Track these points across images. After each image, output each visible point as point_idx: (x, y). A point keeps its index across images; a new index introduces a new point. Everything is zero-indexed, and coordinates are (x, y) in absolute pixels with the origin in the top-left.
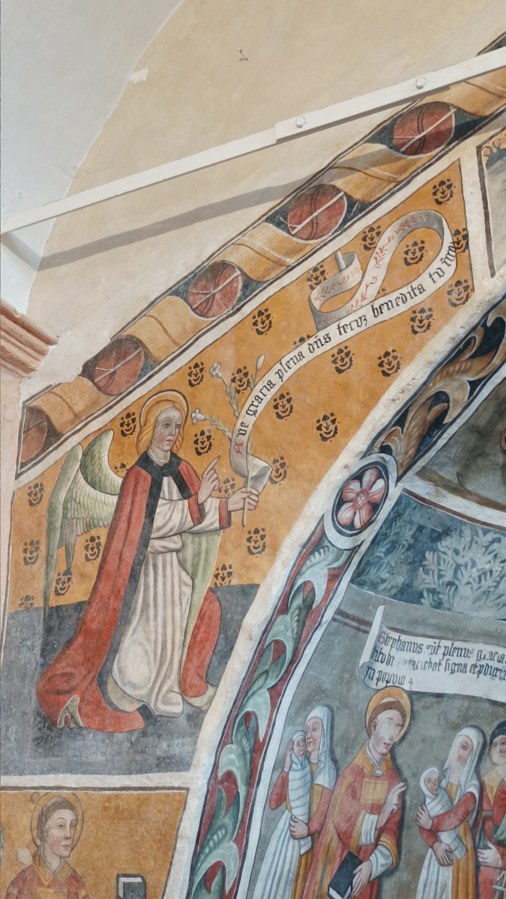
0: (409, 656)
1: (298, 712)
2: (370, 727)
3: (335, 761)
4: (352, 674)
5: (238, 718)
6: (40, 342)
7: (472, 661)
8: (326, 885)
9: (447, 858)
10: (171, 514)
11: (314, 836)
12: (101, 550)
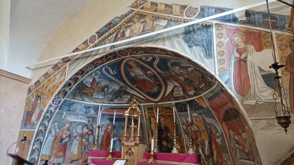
0: (70, 117)
2: (65, 125)
3: (59, 129)
5: (42, 124)
6: (30, 80)
7: (80, 118)
8: (58, 142)
9: (78, 140)
10: (39, 102)
11: (56, 137)
12: (33, 105)
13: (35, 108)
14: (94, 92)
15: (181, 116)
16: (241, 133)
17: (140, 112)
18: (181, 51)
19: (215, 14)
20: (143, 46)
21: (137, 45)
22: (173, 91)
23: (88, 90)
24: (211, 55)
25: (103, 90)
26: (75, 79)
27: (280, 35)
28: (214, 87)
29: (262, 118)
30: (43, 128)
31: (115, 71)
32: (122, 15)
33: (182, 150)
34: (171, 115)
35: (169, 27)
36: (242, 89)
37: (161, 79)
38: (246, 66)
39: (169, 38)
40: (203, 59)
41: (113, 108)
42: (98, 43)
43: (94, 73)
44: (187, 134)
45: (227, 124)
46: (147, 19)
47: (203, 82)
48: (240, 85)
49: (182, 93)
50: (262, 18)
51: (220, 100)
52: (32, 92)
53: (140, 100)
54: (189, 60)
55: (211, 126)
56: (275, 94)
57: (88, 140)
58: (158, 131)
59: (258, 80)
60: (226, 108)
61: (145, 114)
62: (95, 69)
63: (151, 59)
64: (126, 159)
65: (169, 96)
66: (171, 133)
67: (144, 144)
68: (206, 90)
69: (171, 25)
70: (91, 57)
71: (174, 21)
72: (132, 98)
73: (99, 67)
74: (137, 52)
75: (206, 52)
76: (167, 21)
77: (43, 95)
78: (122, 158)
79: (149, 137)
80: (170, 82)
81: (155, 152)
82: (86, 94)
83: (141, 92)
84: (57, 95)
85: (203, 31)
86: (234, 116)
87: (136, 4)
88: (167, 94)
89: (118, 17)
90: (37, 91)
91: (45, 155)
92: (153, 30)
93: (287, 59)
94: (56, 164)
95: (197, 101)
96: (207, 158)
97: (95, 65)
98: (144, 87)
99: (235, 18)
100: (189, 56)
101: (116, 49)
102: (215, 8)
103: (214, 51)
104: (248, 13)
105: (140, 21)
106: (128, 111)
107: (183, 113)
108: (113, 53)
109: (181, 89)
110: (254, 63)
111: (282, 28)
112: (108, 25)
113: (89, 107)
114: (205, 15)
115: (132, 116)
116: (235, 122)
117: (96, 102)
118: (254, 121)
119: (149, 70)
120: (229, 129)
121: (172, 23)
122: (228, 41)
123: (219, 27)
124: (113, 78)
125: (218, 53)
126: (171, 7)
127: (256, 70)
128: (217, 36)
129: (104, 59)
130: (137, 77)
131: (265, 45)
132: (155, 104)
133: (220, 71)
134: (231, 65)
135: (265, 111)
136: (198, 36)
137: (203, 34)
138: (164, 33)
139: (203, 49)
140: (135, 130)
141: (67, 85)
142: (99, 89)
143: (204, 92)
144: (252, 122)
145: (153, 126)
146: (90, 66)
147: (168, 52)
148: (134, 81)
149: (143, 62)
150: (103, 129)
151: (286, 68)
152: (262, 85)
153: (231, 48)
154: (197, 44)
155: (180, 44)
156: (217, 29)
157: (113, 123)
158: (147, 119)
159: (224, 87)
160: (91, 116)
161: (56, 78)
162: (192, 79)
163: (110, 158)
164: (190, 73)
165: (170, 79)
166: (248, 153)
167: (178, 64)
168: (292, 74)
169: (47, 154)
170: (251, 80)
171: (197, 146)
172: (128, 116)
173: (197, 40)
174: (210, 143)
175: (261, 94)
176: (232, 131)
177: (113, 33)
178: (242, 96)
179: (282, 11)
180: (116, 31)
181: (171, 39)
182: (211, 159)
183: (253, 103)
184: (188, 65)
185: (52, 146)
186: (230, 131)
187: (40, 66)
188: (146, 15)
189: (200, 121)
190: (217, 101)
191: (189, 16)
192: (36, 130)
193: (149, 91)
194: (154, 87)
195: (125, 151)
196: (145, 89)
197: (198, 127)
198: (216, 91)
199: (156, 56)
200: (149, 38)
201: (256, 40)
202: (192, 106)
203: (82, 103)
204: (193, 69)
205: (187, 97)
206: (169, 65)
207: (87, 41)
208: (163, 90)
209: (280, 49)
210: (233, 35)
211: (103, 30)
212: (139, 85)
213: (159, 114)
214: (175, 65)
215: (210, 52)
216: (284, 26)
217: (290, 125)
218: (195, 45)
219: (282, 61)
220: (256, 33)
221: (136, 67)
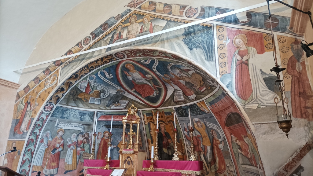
0: (64, 125)
1: (45, 132)
2: (58, 133)
3: (52, 137)
4: (54, 127)
5: (33, 133)
6: (19, 85)
7: (74, 125)
8: (51, 152)
9: (72, 149)
10: (29, 109)
11: (48, 146)
12: (22, 112)
13: (25, 116)
14: (89, 97)
15: (182, 121)
16: (243, 138)
17: (138, 118)
18: (181, 54)
19: (216, 15)
20: (141, 48)
21: (135, 47)
22: (173, 95)
23: (82, 96)
24: (212, 57)
25: (98, 95)
26: (68, 83)
27: (282, 37)
28: (216, 90)
29: (264, 122)
30: (34, 137)
31: (111, 74)
32: (118, 15)
33: (183, 157)
34: (172, 121)
35: (168, 28)
36: (243, 92)
37: (160, 83)
38: (248, 69)
39: (168, 40)
40: (204, 62)
41: (111, 114)
42: (93, 45)
43: (88, 77)
44: (188, 140)
45: (229, 129)
46: (144, 19)
47: (204, 85)
48: (242, 89)
49: (182, 97)
50: (264, 19)
51: (222, 104)
52: (21, 98)
53: (139, 105)
54: (190, 63)
55: (212, 131)
56: (276, 98)
57: (83, 149)
58: (158, 137)
59: (260, 83)
60: (228, 112)
61: (144, 120)
62: (90, 73)
63: (150, 62)
64: (124, 168)
65: (169, 100)
66: (171, 140)
67: (144, 151)
68: (208, 94)
69: (171, 25)
70: (86, 60)
71: (174, 21)
72: (130, 103)
73: (94, 70)
74: (135, 54)
75: (207, 55)
76: (166, 22)
77: (34, 101)
78: (120, 167)
79: (148, 144)
80: (170, 86)
81: (155, 160)
82: (80, 99)
83: (140, 97)
84: (49, 101)
85: (204, 32)
86: (236, 120)
87: (133, 3)
88: (167, 98)
89: (113, 17)
90: (26, 97)
91: (37, 166)
92: (151, 32)
93: (288, 61)
94: (49, 175)
95: (199, 105)
96: (209, 165)
97: (90, 68)
98: (143, 91)
99: (237, 19)
100: (189, 59)
101: (112, 52)
102: (216, 8)
103: (215, 53)
104: (249, 14)
105: (138, 21)
106: (126, 117)
107: (183, 118)
108: (110, 55)
109: (181, 93)
110: (255, 66)
111: (284, 30)
112: (104, 26)
113: (84, 113)
114: (205, 16)
115: (131, 122)
116: (237, 127)
117: (92, 108)
118: (256, 126)
119: (148, 73)
120: (231, 134)
121: (171, 24)
122: (230, 43)
123: (220, 28)
124: (109, 82)
125: (219, 56)
126: (170, 6)
127: (257, 73)
128: (218, 38)
129: (100, 62)
130: (135, 81)
131: (266, 48)
132: (154, 109)
133: (222, 74)
134: (232, 68)
135: (267, 115)
136: (199, 37)
137: (203, 36)
138: (163, 35)
139: (204, 51)
140: (134, 137)
141: (60, 90)
142: (95, 94)
143: (206, 96)
144: (254, 127)
145: (152, 132)
146: (84, 70)
147: (168, 54)
148: (132, 84)
149: (141, 65)
150: (99, 137)
151: (287, 71)
152: (264, 88)
153: (233, 50)
154: (198, 45)
155: (180, 46)
156: (218, 31)
157: (110, 130)
158: (146, 125)
159: (225, 91)
160: (86, 123)
161: (47, 83)
162: (193, 83)
163: (107, 167)
164: (191, 76)
165: (170, 82)
166: (251, 158)
167: (178, 67)
168: (294, 77)
169: (39, 165)
170: (253, 83)
171: (199, 152)
172: (126, 123)
173: (197, 41)
174: (212, 149)
175: (263, 98)
176: (235, 136)
177: (109, 34)
178: (244, 100)
179: (283, 12)
180: (112, 31)
181: (171, 41)
182: (214, 165)
183: (255, 107)
184: (189, 69)
185: (44, 156)
186: (232, 136)
187: (30, 70)
188: (144, 15)
189: (202, 126)
190: (219, 105)
191: (189, 16)
192: (26, 140)
193: (148, 95)
194: (153, 91)
195: (123, 160)
196: (144, 93)
197: (199, 133)
198: (218, 95)
199: (155, 59)
200: (148, 40)
201: (257, 42)
202: (193, 110)
203: (77, 110)
204: (194, 72)
205: (188, 101)
206: (169, 68)
207: (81, 43)
208: (163, 94)
209: (282, 51)
210: (234, 36)
211: (98, 31)
212: (138, 89)
213: (159, 119)
214: (175, 68)
215: (211, 55)
216: (286, 28)
217: (291, 129)
218: (195, 47)
219: (283, 63)
220: (257, 35)
221: (134, 71)
